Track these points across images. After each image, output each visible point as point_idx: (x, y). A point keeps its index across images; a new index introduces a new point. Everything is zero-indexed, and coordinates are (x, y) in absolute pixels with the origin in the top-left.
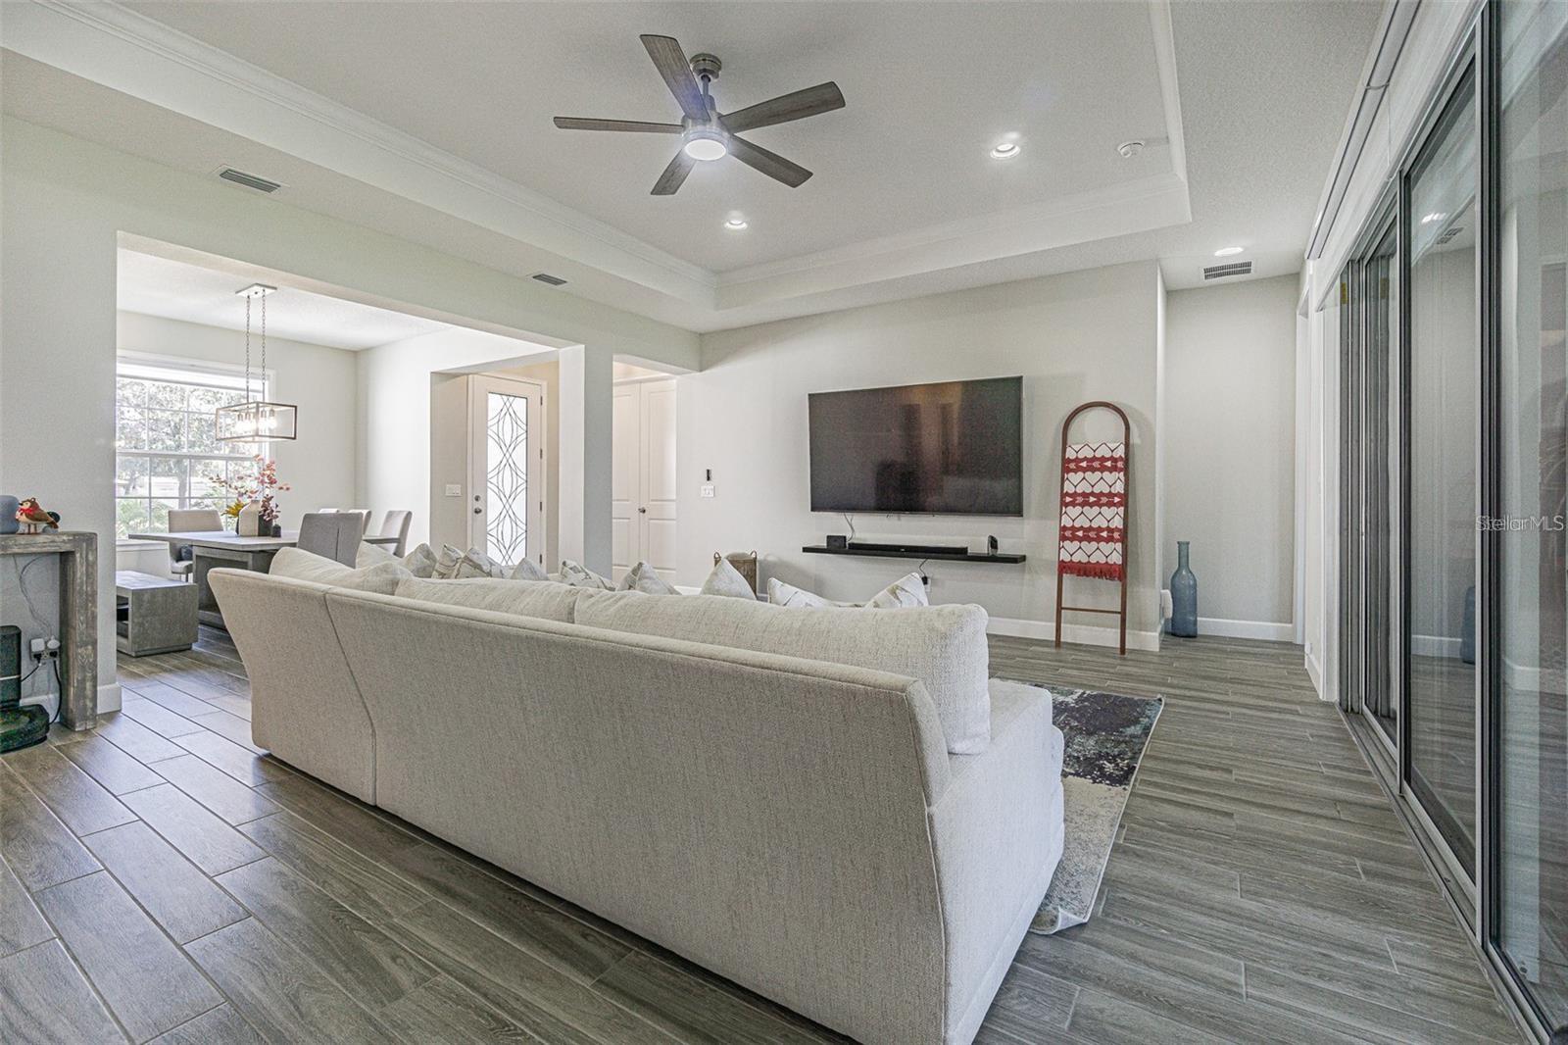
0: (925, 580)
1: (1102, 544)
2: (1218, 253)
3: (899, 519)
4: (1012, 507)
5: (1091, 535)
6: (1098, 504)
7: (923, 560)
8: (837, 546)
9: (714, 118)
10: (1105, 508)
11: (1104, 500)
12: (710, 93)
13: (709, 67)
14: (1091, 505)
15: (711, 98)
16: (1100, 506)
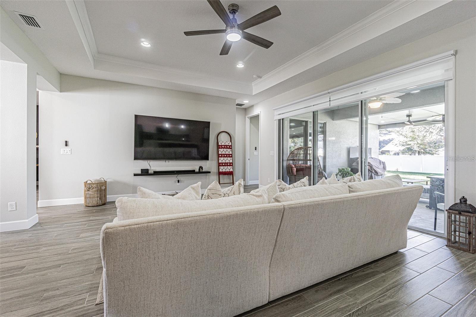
0: (178, 182)
1: (228, 167)
2: (244, 102)
3: (169, 162)
4: (206, 157)
5: (226, 164)
6: (226, 157)
7: (177, 175)
8: (145, 173)
9: (236, 26)
10: (228, 158)
11: (228, 156)
12: (235, 17)
13: (234, 9)
14: (225, 157)
15: (236, 19)
16: (227, 157)
